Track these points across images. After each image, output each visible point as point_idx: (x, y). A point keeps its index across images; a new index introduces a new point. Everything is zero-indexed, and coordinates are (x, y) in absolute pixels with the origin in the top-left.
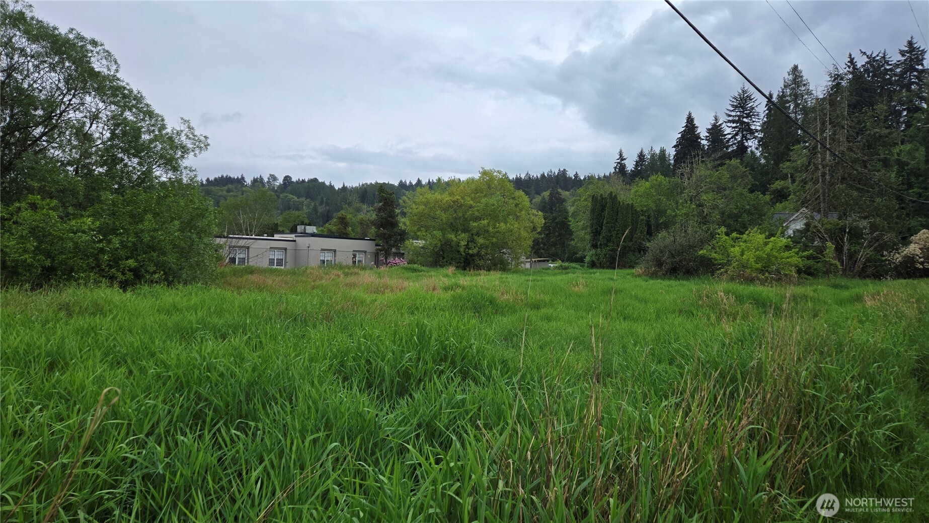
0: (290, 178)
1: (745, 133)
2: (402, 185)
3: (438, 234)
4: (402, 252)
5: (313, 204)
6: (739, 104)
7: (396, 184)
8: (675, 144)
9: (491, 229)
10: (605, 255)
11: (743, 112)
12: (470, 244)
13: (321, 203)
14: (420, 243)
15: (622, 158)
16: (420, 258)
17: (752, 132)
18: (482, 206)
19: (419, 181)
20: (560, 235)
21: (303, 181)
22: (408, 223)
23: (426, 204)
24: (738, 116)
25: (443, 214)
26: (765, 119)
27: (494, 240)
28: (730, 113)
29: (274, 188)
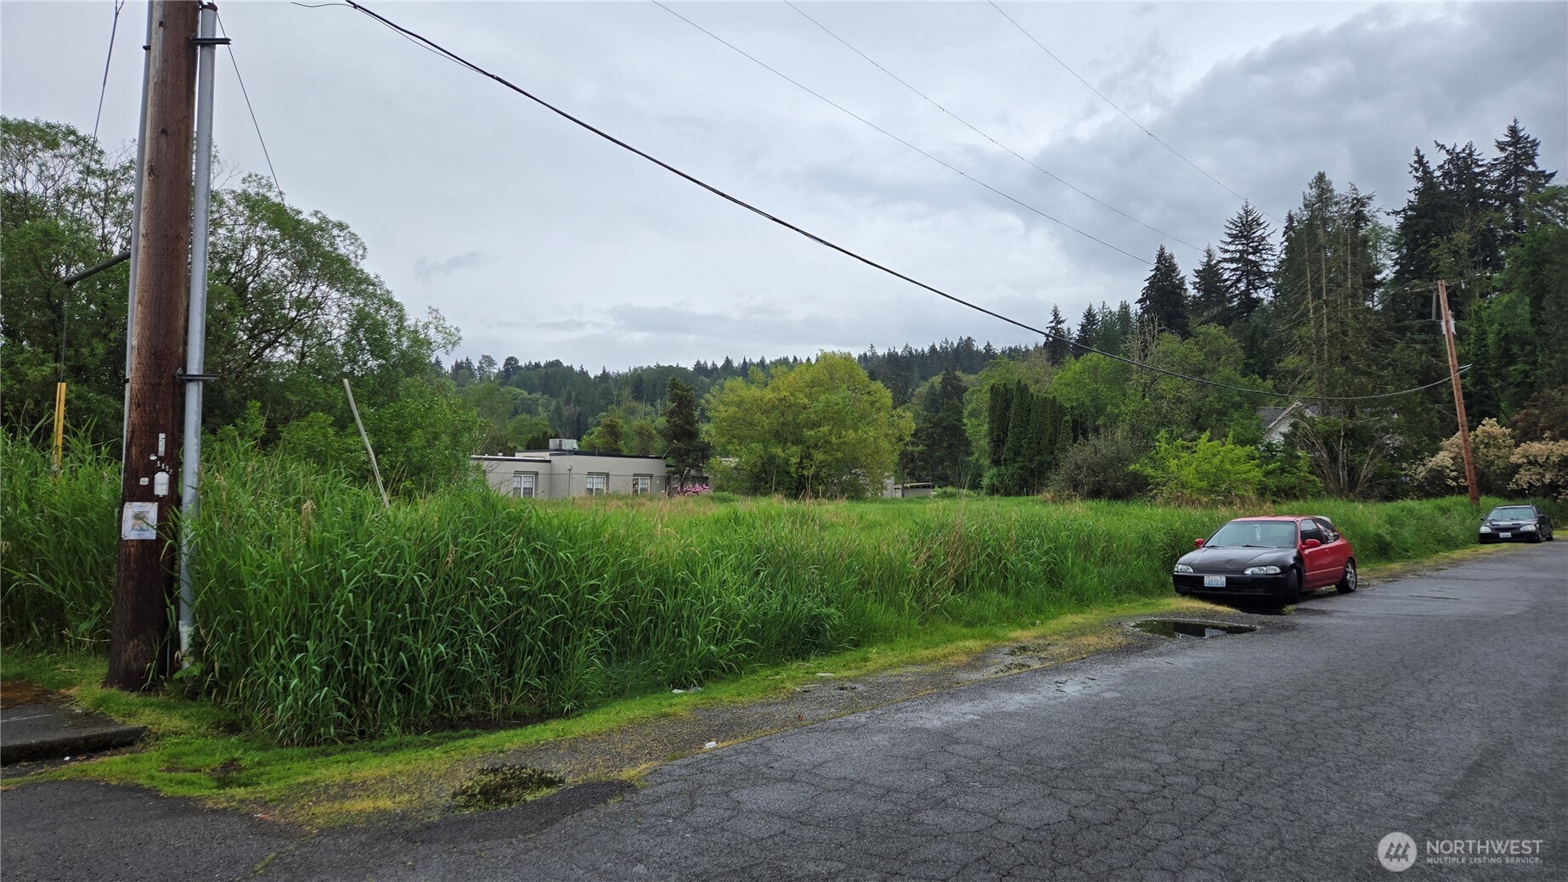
0: (516, 361)
1: (1251, 278)
2: (700, 369)
3: (757, 447)
4: (705, 475)
5: (554, 403)
6: (1240, 232)
7: (691, 368)
8: (1140, 297)
9: (834, 440)
10: (1013, 476)
11: (1247, 245)
12: (805, 461)
13: (568, 402)
14: (732, 462)
15: (1057, 319)
16: (732, 483)
17: (1262, 276)
18: (821, 405)
19: (728, 362)
20: (950, 446)
21: (537, 365)
22: (713, 432)
23: (739, 404)
24: (1239, 251)
25: (765, 419)
26: (1283, 256)
27: (840, 455)
28: (1227, 247)
29: (489, 377)
